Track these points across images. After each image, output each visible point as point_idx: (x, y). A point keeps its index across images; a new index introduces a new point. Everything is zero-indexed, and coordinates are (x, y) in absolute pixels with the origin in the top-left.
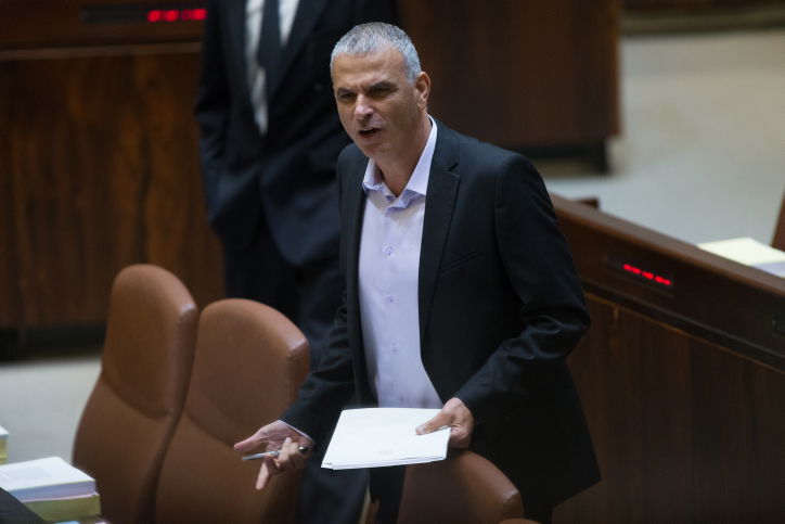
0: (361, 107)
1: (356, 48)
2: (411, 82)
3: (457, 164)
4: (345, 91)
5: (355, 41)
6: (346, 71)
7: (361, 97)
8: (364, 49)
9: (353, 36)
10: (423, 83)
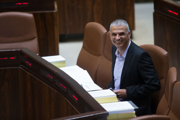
0: (118, 37)
1: (117, 24)
2: (128, 33)
3: (133, 52)
4: (114, 33)
5: (117, 23)
6: (115, 29)
7: (118, 35)
8: (119, 25)
9: (117, 22)
10: (130, 33)
